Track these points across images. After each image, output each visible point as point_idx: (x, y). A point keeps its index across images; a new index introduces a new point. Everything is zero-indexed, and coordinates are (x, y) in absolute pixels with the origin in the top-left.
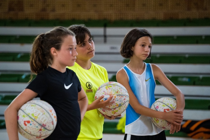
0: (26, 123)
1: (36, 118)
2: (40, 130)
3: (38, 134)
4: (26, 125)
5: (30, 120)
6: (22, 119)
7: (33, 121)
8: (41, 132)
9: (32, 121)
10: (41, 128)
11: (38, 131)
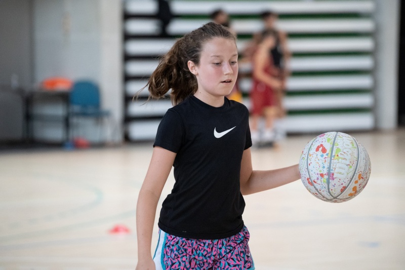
0: (320, 149)
1: (336, 157)
2: (322, 175)
3: (314, 178)
4: (317, 150)
5: (328, 151)
6: (324, 140)
7: (329, 155)
8: (320, 177)
9: (327, 155)
10: (325, 174)
11: (319, 173)
